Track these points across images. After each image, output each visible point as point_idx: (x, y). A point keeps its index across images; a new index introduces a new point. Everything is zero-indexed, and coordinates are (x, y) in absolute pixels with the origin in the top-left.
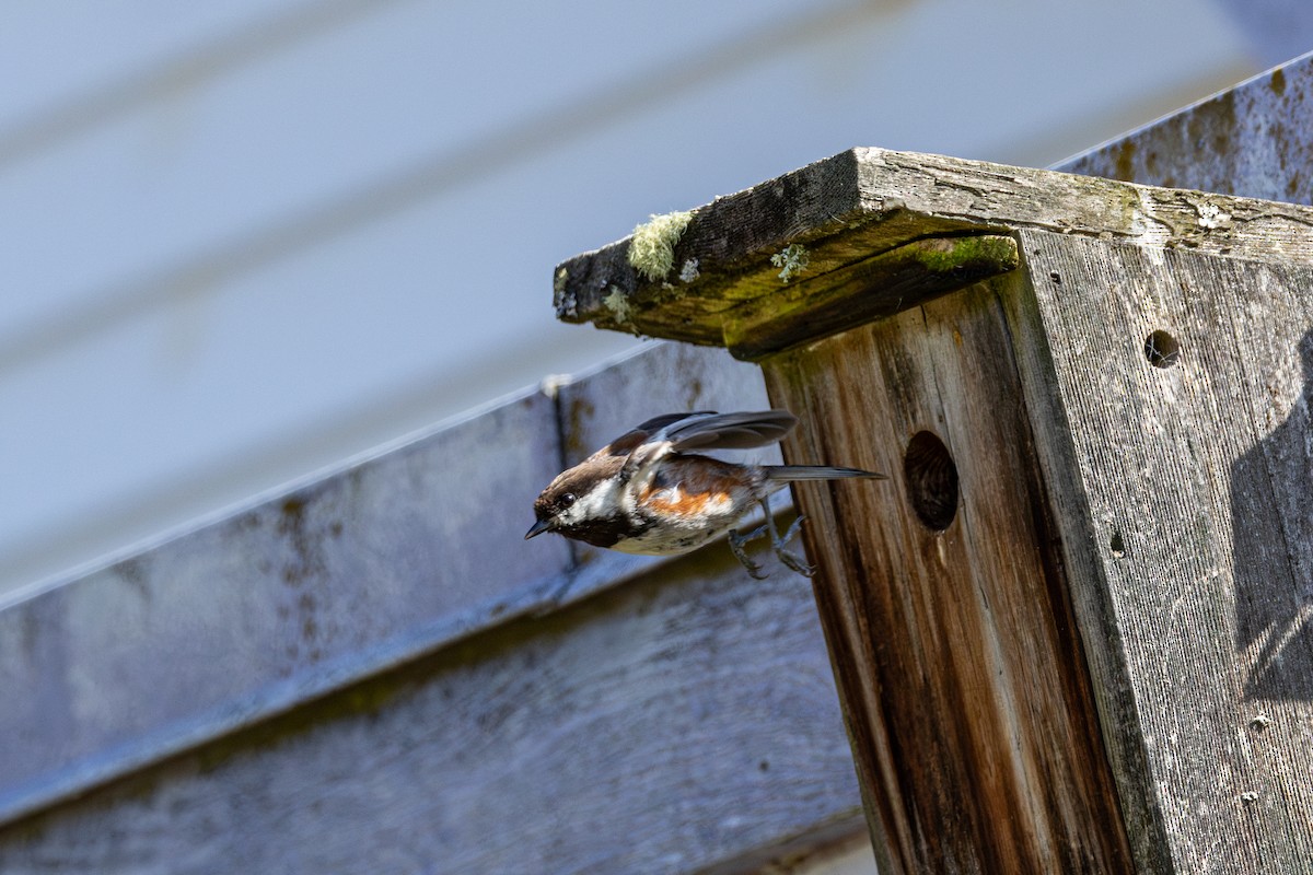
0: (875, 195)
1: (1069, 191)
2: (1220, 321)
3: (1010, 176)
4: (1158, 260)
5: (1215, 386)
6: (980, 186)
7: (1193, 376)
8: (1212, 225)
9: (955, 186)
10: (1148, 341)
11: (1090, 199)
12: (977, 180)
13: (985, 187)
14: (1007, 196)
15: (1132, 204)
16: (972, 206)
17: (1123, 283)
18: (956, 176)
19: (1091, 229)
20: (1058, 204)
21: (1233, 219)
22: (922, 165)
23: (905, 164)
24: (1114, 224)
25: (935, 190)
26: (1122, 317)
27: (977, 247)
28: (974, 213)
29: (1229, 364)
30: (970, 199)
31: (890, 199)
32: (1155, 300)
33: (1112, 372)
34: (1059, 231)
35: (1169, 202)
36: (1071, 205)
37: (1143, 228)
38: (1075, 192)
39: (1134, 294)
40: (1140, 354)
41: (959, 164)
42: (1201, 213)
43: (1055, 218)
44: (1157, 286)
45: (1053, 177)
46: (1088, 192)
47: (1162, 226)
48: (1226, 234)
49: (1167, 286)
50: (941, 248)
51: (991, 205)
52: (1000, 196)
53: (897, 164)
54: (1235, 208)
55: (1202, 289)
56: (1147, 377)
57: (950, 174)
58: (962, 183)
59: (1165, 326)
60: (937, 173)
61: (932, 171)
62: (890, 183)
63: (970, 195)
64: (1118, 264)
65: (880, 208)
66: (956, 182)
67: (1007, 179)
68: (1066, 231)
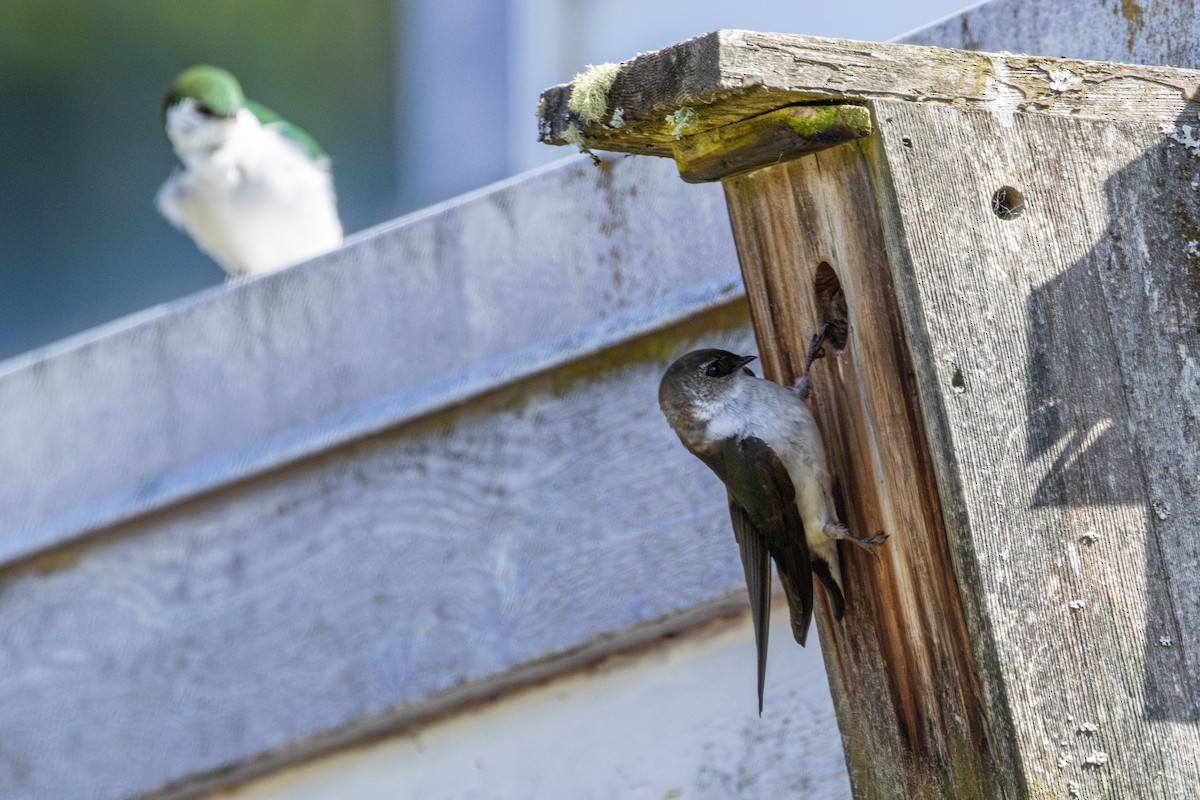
0: (736, 74)
1: (925, 62)
2: (1066, 175)
3: (867, 51)
4: (1007, 122)
5: (1058, 234)
6: (837, 62)
7: (1037, 227)
8: (1062, 88)
9: (813, 63)
10: (996, 193)
11: (944, 68)
12: (835, 56)
13: (842, 63)
14: (864, 70)
15: (986, 72)
16: (829, 80)
17: (973, 144)
18: (815, 53)
19: (944, 96)
20: (913, 74)
21: (1085, 81)
22: (782, 45)
23: (766, 44)
24: (967, 91)
25: (794, 67)
26: (970, 176)
27: (836, 115)
28: (831, 86)
29: (1072, 215)
30: (828, 73)
31: (749, 77)
32: (1003, 158)
33: (960, 225)
34: (914, 99)
35: (1022, 69)
36: (926, 75)
37: (996, 93)
38: (931, 63)
39: (983, 154)
40: (987, 208)
41: (818, 42)
42: (1053, 78)
43: (910, 87)
44: (1006, 146)
45: (910, 50)
46: (943, 62)
47: (1015, 91)
48: (1076, 95)
49: (1015, 146)
50: (806, 115)
51: (848, 78)
52: (856, 69)
53: (758, 45)
54: (1087, 72)
55: (1049, 148)
56: (993, 229)
57: (808, 51)
58: (820, 59)
59: (1013, 182)
60: (796, 50)
61: (791, 49)
62: (749, 62)
63: (827, 70)
64: (968, 128)
65: (740, 84)
66: (814, 59)
67: (864, 54)
68: (920, 99)
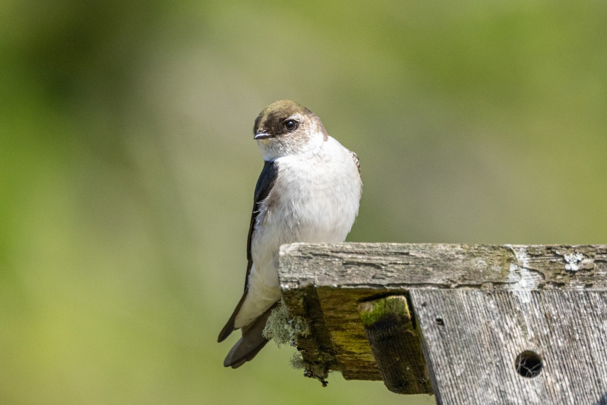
0: (292, 278)
1: (456, 256)
2: (577, 338)
3: (405, 251)
4: (526, 299)
5: (572, 386)
6: (380, 262)
7: (554, 381)
8: (575, 268)
9: (359, 264)
10: (518, 357)
11: (473, 260)
12: (378, 257)
13: (384, 262)
14: (403, 266)
15: (509, 260)
16: (374, 277)
17: (497, 319)
18: (360, 257)
19: (474, 282)
20: (446, 267)
21: (596, 261)
22: (332, 252)
23: (317, 252)
24: (494, 277)
25: (343, 268)
26: (495, 342)
27: (385, 306)
28: (377, 282)
29: (584, 369)
30: (373, 271)
31: (304, 280)
32: (524, 328)
33: (487, 385)
34: (447, 287)
35: (541, 255)
36: (458, 267)
37: (518, 276)
38: (461, 256)
39: (505, 326)
40: (511, 370)
41: (364, 248)
42: (568, 260)
43: (444, 277)
44: (525, 317)
45: (443, 248)
46: (472, 255)
47: (536, 273)
48: (589, 273)
49: (534, 316)
51: (389, 274)
52: (396, 267)
53: (311, 253)
54: (597, 254)
55: (562, 316)
56: (516, 386)
57: (355, 256)
58: (365, 261)
59: (532, 347)
60: (344, 255)
61: (340, 255)
62: (304, 267)
63: (372, 269)
64: (493, 306)
65: (297, 286)
66: (360, 261)
67: (403, 254)
68: (453, 286)
